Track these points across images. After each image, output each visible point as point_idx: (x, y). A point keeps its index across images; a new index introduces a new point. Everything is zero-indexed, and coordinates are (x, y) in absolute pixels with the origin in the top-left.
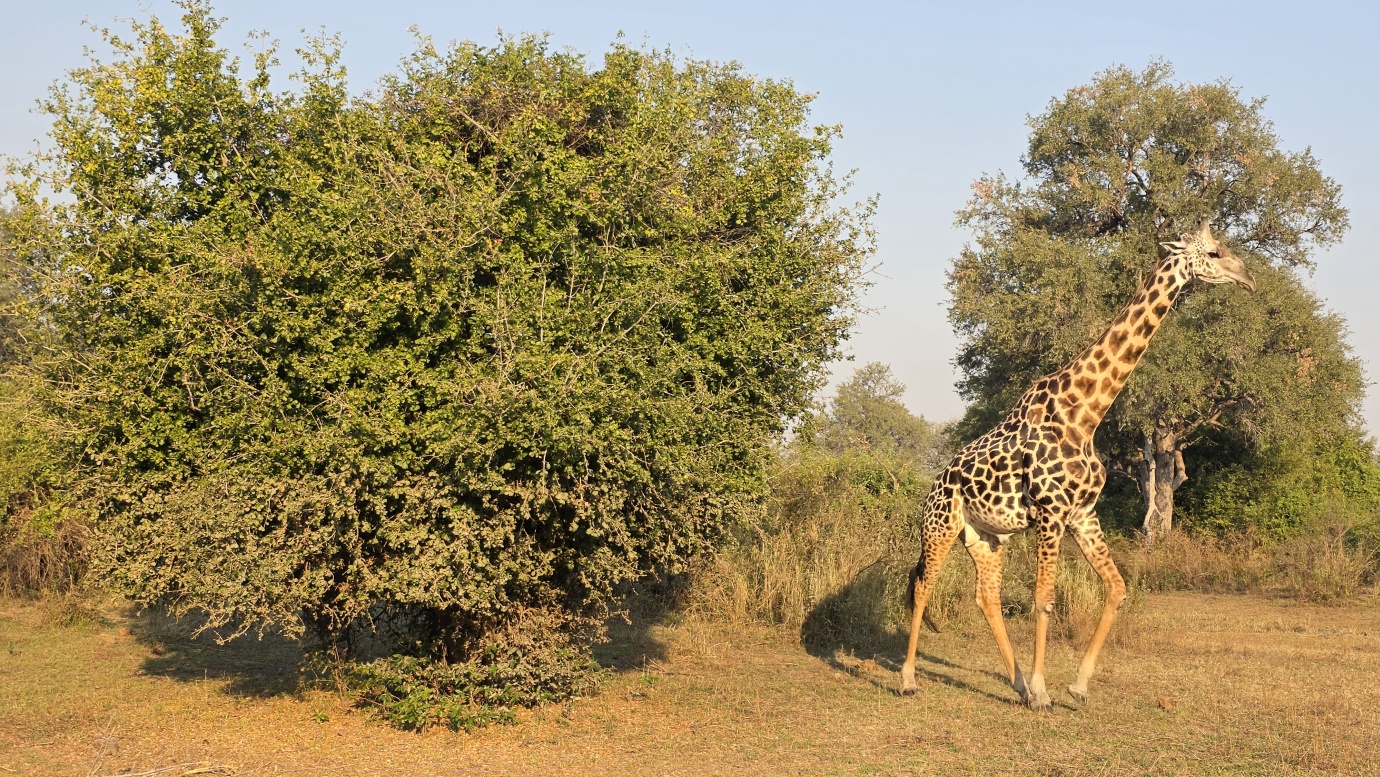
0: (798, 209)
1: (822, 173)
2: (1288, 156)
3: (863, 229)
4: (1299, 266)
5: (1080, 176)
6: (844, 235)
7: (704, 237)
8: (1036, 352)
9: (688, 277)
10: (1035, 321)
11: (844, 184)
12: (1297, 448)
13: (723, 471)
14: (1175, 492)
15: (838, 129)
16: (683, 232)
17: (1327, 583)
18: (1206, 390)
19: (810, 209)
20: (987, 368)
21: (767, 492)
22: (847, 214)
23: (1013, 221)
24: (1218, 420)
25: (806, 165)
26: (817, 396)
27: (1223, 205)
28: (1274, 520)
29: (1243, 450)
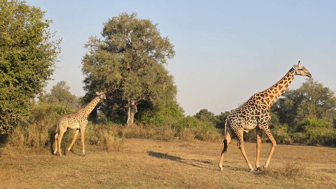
0: (41, 40)
1: (47, 32)
2: (163, 38)
3: (57, 47)
4: (164, 63)
5: (115, 38)
6: (52, 48)
7: (14, 46)
8: (103, 80)
9: (8, 56)
10: (103, 73)
11: (53, 35)
12: (162, 105)
13: (17, 108)
14: (135, 115)
15: (51, 21)
16: (8, 44)
17: (167, 136)
18: (142, 91)
19: (44, 40)
20: (91, 83)
21: (29, 113)
22: (54, 43)
23: (98, 48)
24: (145, 98)
25: (43, 29)
26: (44, 89)
27: (148, 48)
28: (156, 122)
29: (150, 105)
